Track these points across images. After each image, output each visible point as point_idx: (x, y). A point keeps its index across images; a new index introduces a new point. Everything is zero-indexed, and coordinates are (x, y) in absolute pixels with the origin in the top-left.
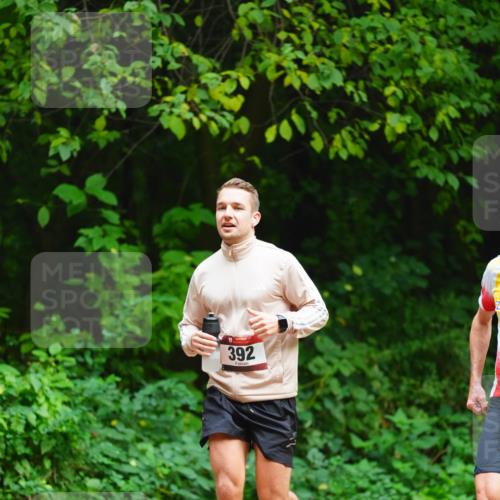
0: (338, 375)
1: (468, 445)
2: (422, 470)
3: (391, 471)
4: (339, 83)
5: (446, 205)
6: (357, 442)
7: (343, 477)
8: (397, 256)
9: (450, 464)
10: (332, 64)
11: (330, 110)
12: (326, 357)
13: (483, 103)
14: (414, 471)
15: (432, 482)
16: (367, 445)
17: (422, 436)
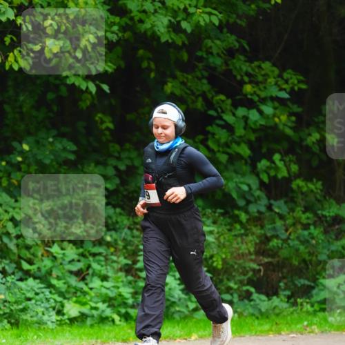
0: (12, 219)
1: (104, 268)
2: (72, 285)
3: (50, 286)
4: (12, 17)
5: (88, 103)
6: (26, 266)
7: (16, 290)
8: (53, 137)
9: (91, 281)
10: (7, 4)
11: (5, 36)
12: (4, 207)
13: (113, 32)
14: (66, 286)
15: (79, 294)
16: (33, 268)
17: (71, 261)
